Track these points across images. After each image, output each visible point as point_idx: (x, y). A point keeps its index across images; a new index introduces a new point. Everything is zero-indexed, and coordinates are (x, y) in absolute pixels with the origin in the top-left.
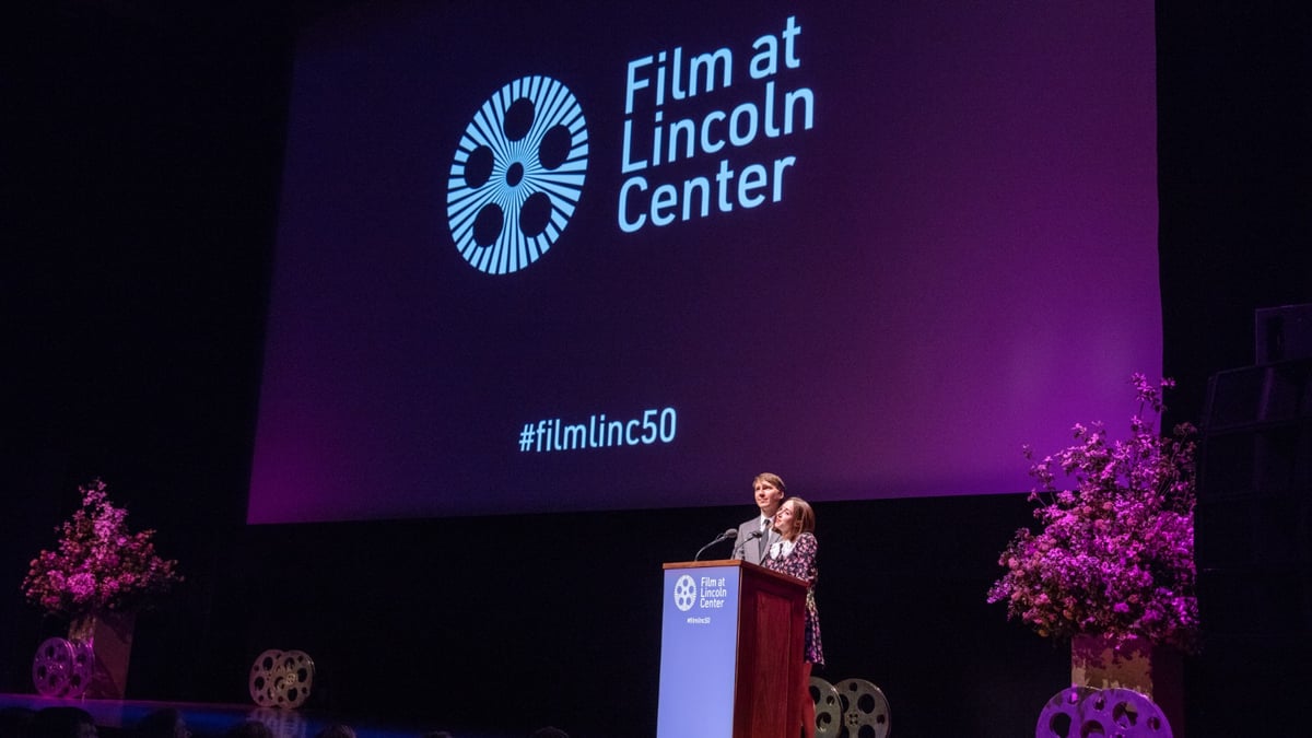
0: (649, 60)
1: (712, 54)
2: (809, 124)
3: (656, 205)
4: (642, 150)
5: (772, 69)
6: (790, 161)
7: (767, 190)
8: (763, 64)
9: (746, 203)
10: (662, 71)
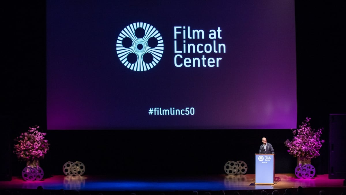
0: (180, 27)
1: (199, 30)
2: (225, 52)
3: (185, 62)
4: (180, 48)
5: (215, 37)
6: (221, 59)
7: (215, 64)
8: (212, 36)
9: (210, 66)
10: (184, 31)
